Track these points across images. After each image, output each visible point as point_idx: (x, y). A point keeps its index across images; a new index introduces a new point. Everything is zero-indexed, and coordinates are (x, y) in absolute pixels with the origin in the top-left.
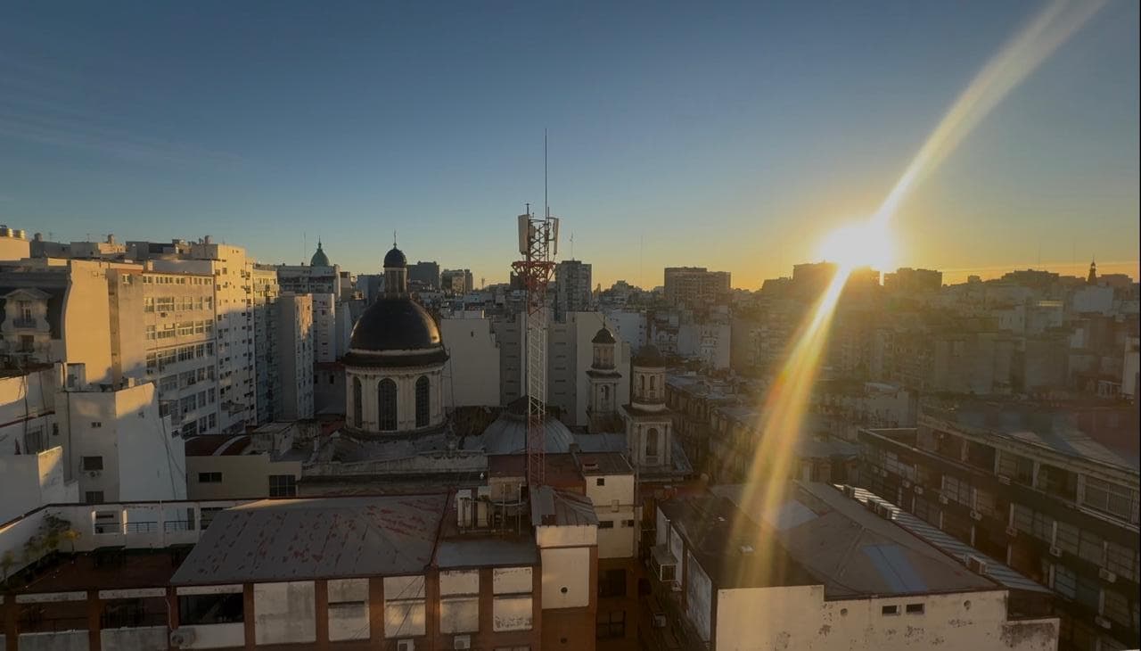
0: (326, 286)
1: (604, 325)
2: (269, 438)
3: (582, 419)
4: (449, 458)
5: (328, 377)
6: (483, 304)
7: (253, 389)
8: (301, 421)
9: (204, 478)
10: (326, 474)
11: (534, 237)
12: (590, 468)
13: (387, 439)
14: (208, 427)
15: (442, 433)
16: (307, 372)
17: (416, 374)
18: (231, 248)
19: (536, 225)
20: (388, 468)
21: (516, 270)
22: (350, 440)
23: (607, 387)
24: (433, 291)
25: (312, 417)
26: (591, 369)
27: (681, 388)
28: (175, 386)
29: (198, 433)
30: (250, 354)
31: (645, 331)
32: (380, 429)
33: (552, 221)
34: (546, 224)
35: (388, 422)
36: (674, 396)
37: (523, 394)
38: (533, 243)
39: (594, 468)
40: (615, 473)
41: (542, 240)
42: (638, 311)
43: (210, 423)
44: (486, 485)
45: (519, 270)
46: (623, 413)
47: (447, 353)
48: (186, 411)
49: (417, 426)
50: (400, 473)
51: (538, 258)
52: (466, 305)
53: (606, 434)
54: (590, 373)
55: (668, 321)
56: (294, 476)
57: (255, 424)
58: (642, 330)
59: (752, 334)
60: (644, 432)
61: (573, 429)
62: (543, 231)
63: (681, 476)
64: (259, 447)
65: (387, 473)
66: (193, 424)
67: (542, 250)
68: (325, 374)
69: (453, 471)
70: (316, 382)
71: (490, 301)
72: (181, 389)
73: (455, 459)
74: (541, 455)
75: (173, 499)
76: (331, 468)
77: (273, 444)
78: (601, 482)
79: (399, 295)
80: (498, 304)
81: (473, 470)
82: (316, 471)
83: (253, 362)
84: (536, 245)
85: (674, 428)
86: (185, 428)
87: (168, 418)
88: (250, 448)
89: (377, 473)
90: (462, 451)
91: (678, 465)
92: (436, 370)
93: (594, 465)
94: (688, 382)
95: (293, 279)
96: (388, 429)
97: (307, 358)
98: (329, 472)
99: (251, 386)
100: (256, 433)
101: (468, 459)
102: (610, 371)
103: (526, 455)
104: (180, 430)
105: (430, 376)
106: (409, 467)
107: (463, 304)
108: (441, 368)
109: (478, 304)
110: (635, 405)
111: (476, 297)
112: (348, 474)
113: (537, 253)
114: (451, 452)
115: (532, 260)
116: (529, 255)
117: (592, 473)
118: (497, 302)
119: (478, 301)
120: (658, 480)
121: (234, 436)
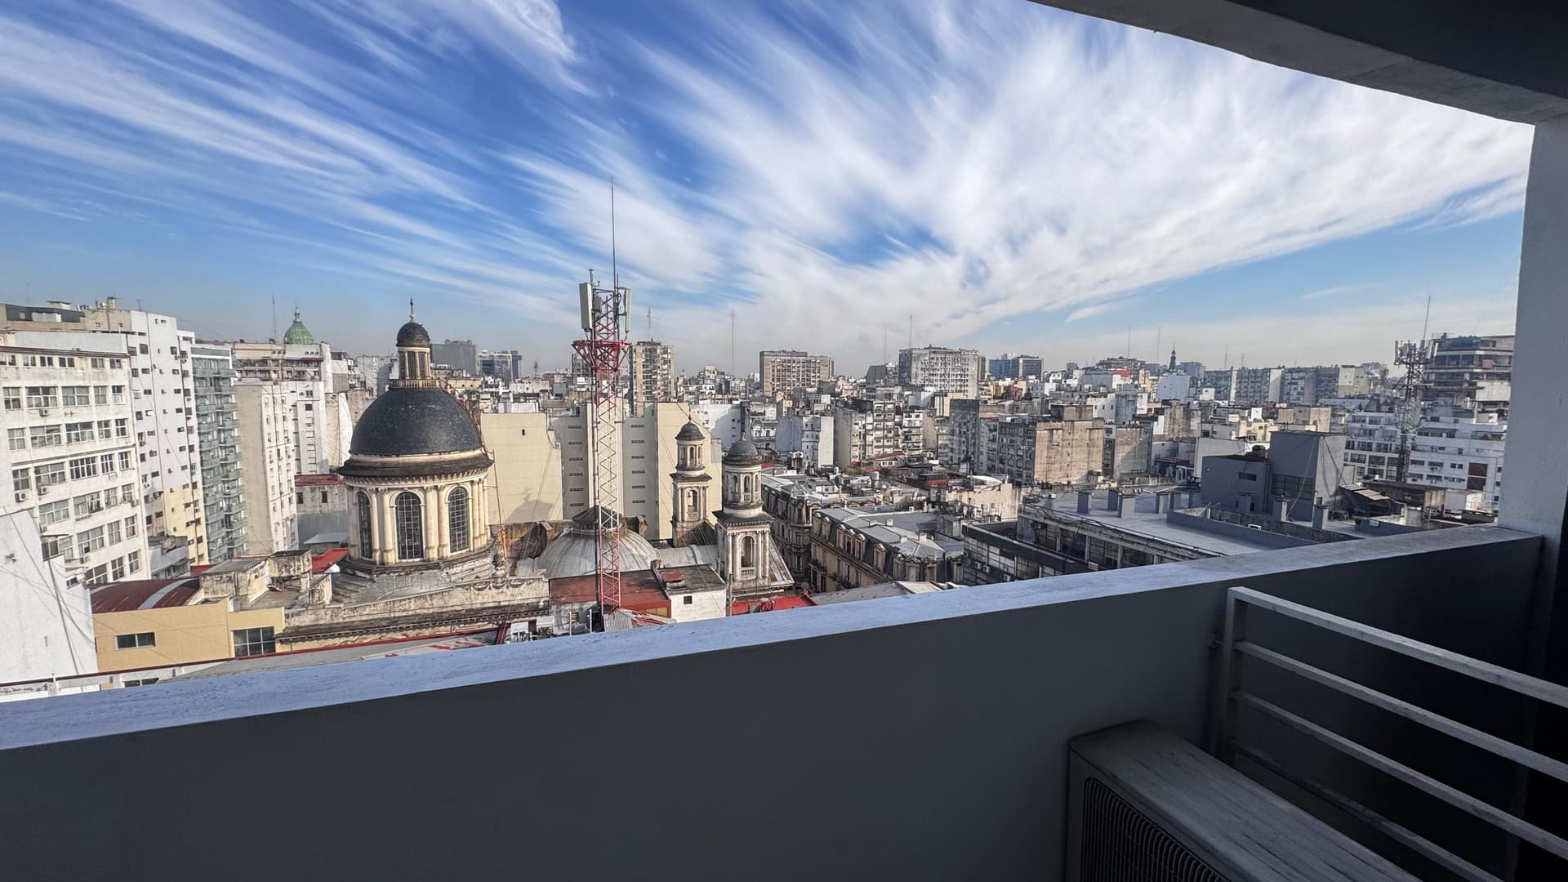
0: (310, 371)
1: (690, 418)
2: (230, 580)
3: (666, 532)
4: (497, 588)
5: (318, 495)
6: (538, 395)
7: (201, 515)
8: (280, 554)
9: (126, 641)
10: (322, 622)
11: (600, 311)
12: (675, 584)
13: (409, 570)
14: (127, 569)
15: (486, 556)
16: (285, 488)
17: (447, 485)
18: (152, 317)
19: (603, 296)
20: (412, 607)
21: (578, 351)
22: (355, 575)
23: (694, 492)
24: (467, 379)
25: (297, 548)
26: (675, 471)
27: (780, 490)
28: (67, 516)
29: (111, 579)
30: (192, 467)
31: (739, 425)
32: (399, 558)
33: (622, 292)
34: (616, 296)
35: (410, 548)
36: (773, 498)
37: (591, 505)
38: (599, 318)
39: (680, 584)
40: (705, 589)
41: (611, 315)
42: (730, 401)
43: (131, 565)
44: (548, 615)
45: (582, 351)
46: (713, 521)
47: (491, 457)
48: (87, 550)
49: (451, 552)
50: (431, 611)
51: (605, 336)
52: (514, 395)
53: (694, 546)
54: (673, 476)
55: (764, 414)
56: (272, 629)
57: (206, 562)
58: (736, 424)
59: (857, 427)
60: (739, 540)
61: (655, 542)
62: (611, 303)
63: (781, 588)
64: (214, 592)
65: (411, 613)
66: (102, 569)
67: (611, 327)
68: (312, 490)
69: (503, 604)
70: (300, 500)
71: (546, 391)
72: (77, 520)
73: (505, 589)
74: (616, 575)
75: (75, 674)
76: (329, 612)
77: (237, 588)
78: (688, 600)
79: (421, 383)
80: (556, 395)
81: (529, 601)
82: (306, 619)
83: (198, 478)
84: (603, 321)
85: (772, 533)
86: (89, 574)
87: (58, 562)
88: (200, 596)
89: (397, 614)
90: (514, 578)
91: (777, 576)
92: (476, 478)
93: (680, 581)
94: (788, 482)
95: (256, 361)
96: (409, 558)
97: (284, 468)
98: (325, 619)
99: (196, 511)
100: (210, 574)
101: (522, 588)
102: (697, 473)
103: (597, 576)
104: (80, 577)
105: (468, 487)
106: (441, 603)
107: (511, 395)
108: (482, 476)
109: (529, 395)
110: (727, 511)
111: (527, 385)
112: (355, 619)
113: (605, 331)
114: (500, 580)
115: (599, 338)
116: (594, 333)
117: (677, 590)
118: (555, 392)
119: (530, 391)
120: (754, 594)
121: (173, 581)
